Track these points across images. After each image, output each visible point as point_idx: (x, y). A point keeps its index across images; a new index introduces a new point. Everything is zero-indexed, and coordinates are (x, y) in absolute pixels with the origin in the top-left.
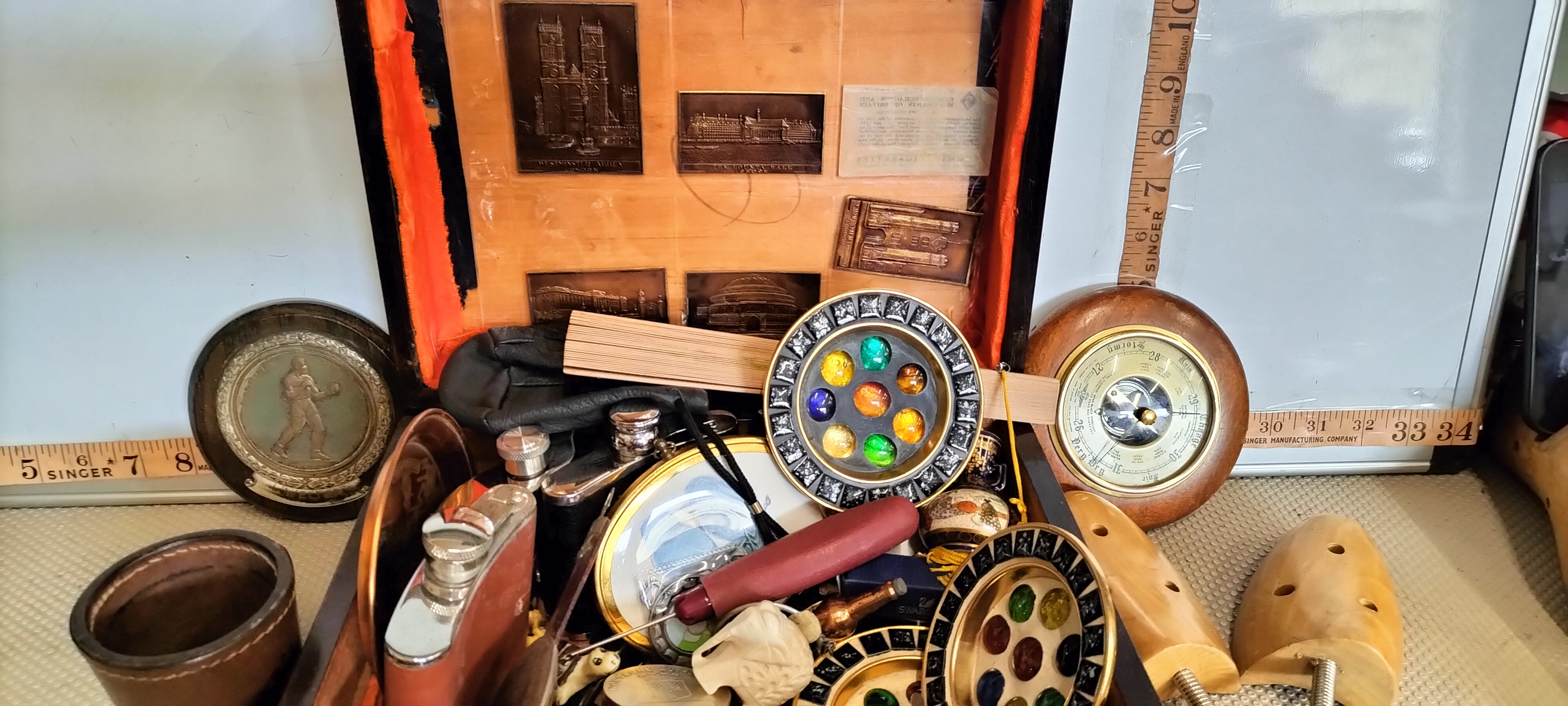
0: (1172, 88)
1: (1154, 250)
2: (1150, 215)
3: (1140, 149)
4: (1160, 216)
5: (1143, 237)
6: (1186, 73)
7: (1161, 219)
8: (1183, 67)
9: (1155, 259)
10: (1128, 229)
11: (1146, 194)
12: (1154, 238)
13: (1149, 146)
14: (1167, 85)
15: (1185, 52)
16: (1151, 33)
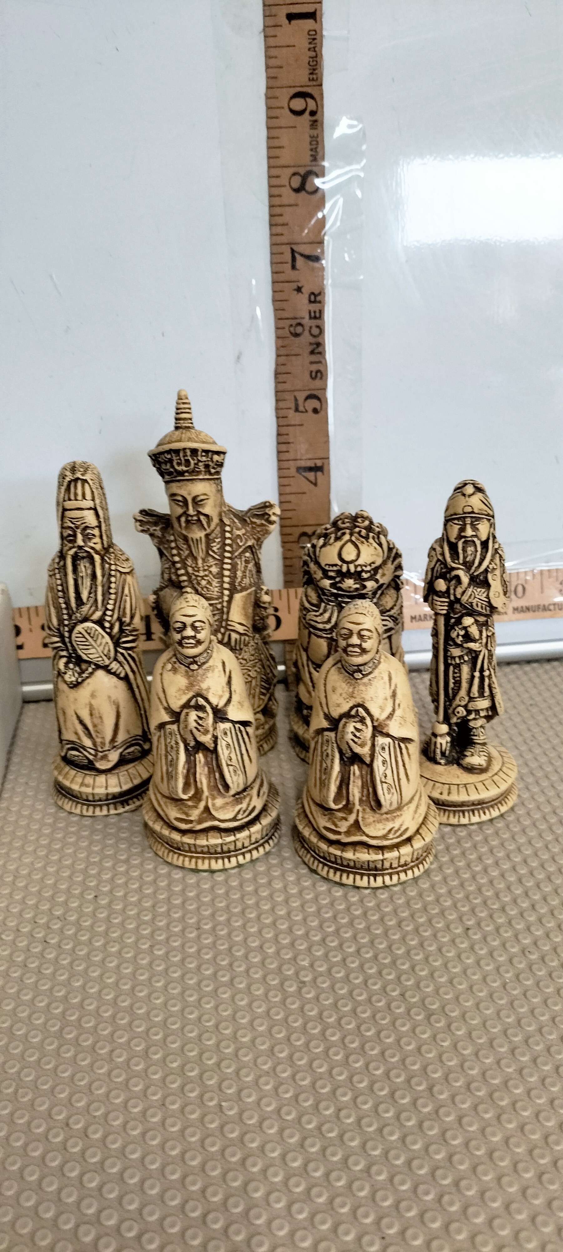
0: (305, 110)
1: (317, 349)
2: (303, 298)
3: (277, 201)
4: (318, 298)
5: (299, 330)
6: (321, 85)
7: (320, 302)
8: (315, 76)
9: (320, 362)
10: (278, 319)
11: (294, 267)
12: (315, 331)
13: (288, 196)
14: (298, 105)
15: (313, 54)
16: (264, 30)
